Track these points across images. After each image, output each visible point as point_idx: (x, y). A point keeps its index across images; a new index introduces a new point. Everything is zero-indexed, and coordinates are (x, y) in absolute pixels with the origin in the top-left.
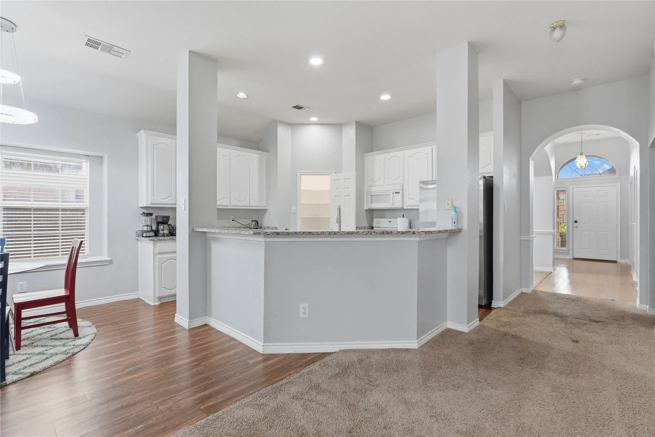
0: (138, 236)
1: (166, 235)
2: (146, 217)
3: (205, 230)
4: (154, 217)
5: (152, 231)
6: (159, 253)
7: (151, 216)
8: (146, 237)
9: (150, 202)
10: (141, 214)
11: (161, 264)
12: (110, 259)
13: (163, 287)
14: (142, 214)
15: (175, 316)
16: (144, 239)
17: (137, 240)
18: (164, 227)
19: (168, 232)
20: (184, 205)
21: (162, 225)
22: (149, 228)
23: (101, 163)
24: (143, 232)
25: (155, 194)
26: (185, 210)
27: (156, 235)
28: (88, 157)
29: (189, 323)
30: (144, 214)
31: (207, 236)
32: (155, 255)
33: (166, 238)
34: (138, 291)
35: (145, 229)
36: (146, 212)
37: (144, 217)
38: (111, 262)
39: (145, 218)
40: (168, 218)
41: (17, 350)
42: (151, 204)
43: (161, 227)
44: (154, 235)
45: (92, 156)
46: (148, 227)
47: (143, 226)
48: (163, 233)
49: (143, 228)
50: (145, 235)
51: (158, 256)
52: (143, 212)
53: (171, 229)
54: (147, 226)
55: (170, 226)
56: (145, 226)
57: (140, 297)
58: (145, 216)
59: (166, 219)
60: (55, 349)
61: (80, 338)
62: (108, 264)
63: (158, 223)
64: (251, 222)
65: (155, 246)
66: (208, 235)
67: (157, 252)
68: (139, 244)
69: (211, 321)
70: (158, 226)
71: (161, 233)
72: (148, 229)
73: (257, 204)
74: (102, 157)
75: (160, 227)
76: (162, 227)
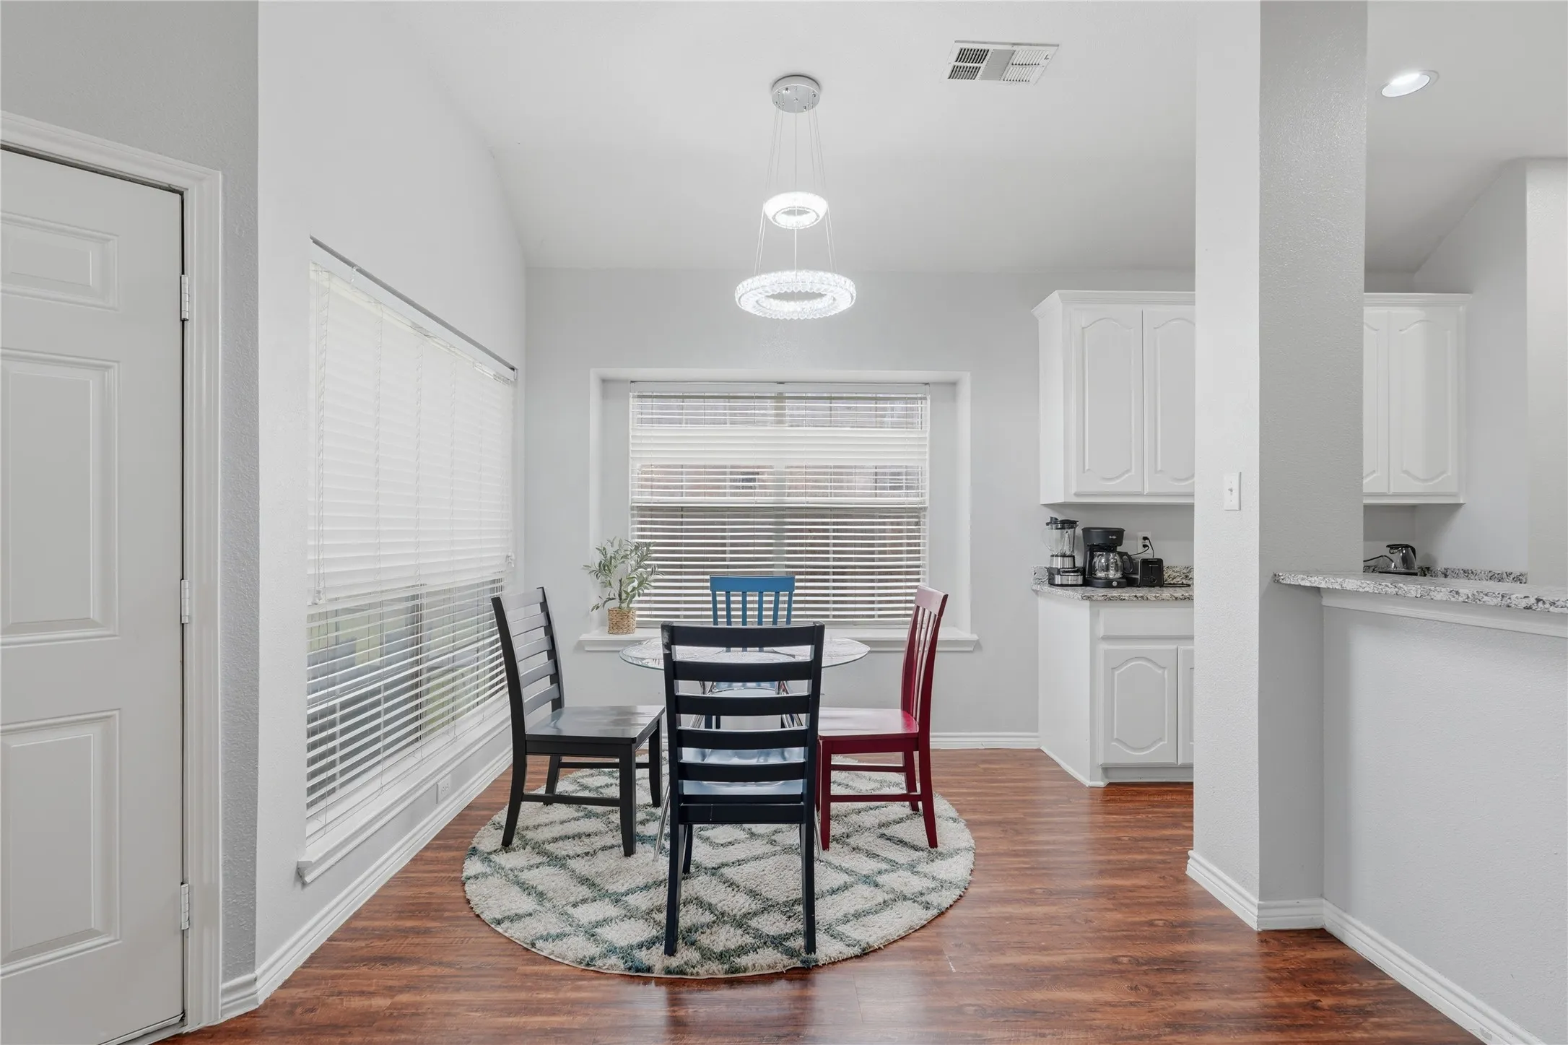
0: (1040, 582)
1: (1115, 584)
2: (1059, 531)
3: (1317, 581)
4: (1079, 531)
5: (1075, 570)
6: (1106, 638)
7: (1072, 528)
8: (1062, 585)
9: (1074, 490)
10: (1048, 524)
11: (1113, 669)
12: (975, 637)
13: (1117, 740)
14: (1050, 523)
15: (1188, 858)
16: (1054, 589)
17: (1036, 592)
18: (1107, 560)
19: (1119, 575)
20: (1236, 493)
21: (1102, 555)
22: (1068, 563)
23: (954, 397)
24: (1052, 573)
25: (1087, 468)
26: (1240, 509)
27: (1086, 583)
28: (927, 386)
29: (1260, 908)
30: (1056, 523)
31: (1324, 603)
32: (1094, 641)
33: (1115, 593)
34: (1037, 731)
35: (1058, 563)
36: (1060, 518)
37: (1054, 531)
38: (977, 645)
39: (1056, 533)
40: (1119, 533)
41: (824, 849)
42: (1077, 495)
43: (1100, 561)
44: (1080, 582)
45: (937, 384)
46: (1065, 558)
47: (1053, 556)
48: (1106, 579)
49: (1052, 561)
50: (1058, 580)
51: (1104, 646)
52: (1051, 518)
53: (1128, 565)
54: (1064, 556)
55: (1125, 557)
56: (1057, 556)
57: (1042, 748)
58: (1057, 529)
59: (1114, 537)
60: (896, 875)
61: (942, 856)
62: (971, 649)
63: (1092, 550)
64: (1386, 552)
65: (1094, 616)
66: (1327, 601)
67: (1101, 631)
68: (1041, 602)
69: (1348, 926)
70: (1092, 557)
71: (1100, 578)
72: (1067, 566)
73: (1417, 487)
74: (954, 384)
75: (1096, 559)
76: (1103, 561)
